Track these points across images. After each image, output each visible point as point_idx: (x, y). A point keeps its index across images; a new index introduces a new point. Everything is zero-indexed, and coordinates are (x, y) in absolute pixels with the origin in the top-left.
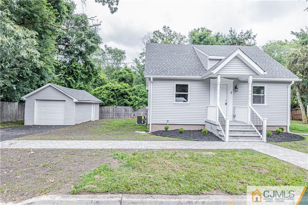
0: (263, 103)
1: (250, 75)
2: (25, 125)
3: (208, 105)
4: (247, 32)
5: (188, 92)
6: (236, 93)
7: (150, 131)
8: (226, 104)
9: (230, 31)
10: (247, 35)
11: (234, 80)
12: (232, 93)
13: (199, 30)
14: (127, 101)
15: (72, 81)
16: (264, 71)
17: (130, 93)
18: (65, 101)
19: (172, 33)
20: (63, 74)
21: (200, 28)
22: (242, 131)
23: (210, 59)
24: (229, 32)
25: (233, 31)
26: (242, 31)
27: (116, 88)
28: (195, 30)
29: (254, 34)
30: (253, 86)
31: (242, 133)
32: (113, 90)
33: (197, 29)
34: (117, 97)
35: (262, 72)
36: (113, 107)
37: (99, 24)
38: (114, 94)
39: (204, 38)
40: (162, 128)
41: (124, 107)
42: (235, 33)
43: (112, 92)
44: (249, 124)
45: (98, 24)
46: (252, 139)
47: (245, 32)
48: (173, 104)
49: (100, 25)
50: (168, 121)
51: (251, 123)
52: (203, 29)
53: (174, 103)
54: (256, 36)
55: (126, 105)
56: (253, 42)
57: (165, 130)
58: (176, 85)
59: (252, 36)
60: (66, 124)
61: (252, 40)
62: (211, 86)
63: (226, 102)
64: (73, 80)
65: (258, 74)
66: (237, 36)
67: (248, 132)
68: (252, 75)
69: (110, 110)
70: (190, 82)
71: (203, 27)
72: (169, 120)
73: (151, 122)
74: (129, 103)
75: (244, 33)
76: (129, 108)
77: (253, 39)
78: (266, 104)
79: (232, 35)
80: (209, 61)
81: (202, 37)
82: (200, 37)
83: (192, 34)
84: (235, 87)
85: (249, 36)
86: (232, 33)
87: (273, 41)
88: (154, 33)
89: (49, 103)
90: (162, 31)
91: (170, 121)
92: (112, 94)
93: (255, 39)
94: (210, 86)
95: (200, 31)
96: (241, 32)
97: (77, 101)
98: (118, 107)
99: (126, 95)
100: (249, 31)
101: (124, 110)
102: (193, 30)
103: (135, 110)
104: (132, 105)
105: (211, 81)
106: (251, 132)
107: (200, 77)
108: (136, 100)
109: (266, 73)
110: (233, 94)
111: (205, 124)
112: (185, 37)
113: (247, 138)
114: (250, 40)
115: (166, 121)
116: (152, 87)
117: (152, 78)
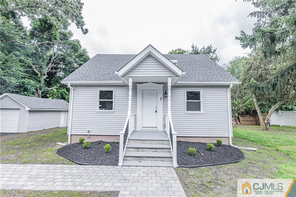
0: (200, 110)
1: (169, 77)
4: (208, 48)
5: (112, 99)
6: (165, 100)
8: (156, 112)
9: (192, 46)
10: (208, 50)
11: (163, 85)
12: (162, 99)
13: (176, 50)
15: (64, 92)
16: (183, 71)
18: (20, 109)
20: (57, 87)
21: (177, 49)
22: (153, 148)
24: (191, 48)
25: (195, 47)
26: (204, 46)
28: (173, 51)
30: (186, 91)
31: (153, 150)
33: (174, 50)
35: (179, 72)
42: (197, 48)
47: (206, 47)
48: (96, 113)
52: (179, 50)
53: (97, 111)
54: (216, 50)
56: (214, 56)
57: (79, 142)
60: (18, 132)
61: (213, 54)
62: (138, 92)
63: (156, 109)
64: (66, 92)
65: (178, 75)
66: (199, 51)
68: (171, 77)
70: (115, 88)
71: (180, 48)
72: (90, 130)
73: (70, 133)
75: (205, 49)
84: (165, 92)
85: (210, 50)
86: (195, 49)
87: (238, 57)
91: (92, 132)
93: (216, 53)
96: (203, 47)
97: (29, 109)
102: (171, 51)
105: (137, 87)
109: (184, 73)
110: (163, 101)
114: (211, 54)
115: (86, 132)
116: (73, 94)
117: (69, 84)
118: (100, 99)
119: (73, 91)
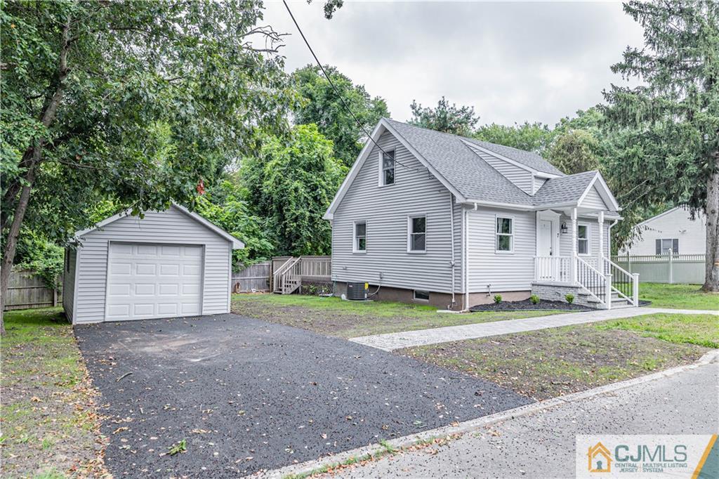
0: (586, 252)
1: (601, 210)
2: (74, 323)
3: (535, 256)
4: (463, 110)
5: (510, 233)
7: (468, 307)
8: (551, 254)
11: (560, 215)
12: (559, 235)
23: (536, 177)
37: (274, 49)
40: (491, 300)
45: (271, 49)
48: (495, 255)
49: (276, 51)
50: (488, 286)
53: (496, 252)
57: (496, 303)
58: (498, 218)
60: (206, 313)
62: (537, 223)
63: (550, 250)
65: (610, 209)
66: (448, 115)
68: (603, 210)
73: (467, 290)
75: (457, 111)
78: (589, 254)
80: (534, 180)
89: (151, 254)
100: (466, 107)
105: (537, 215)
110: (560, 238)
111: (530, 289)
115: (486, 287)
116: (468, 220)
117: (476, 205)
118: (498, 232)
119: (467, 215)
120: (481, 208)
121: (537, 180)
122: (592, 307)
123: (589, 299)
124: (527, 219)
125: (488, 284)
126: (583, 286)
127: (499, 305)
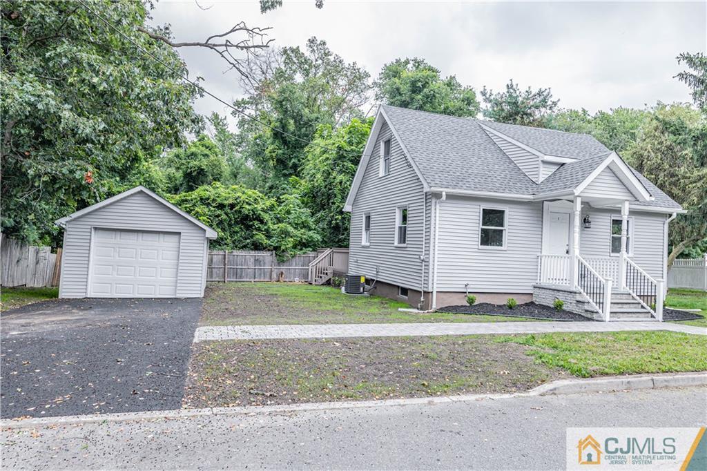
1: (626, 200)
2: (60, 297)
3: (539, 254)
4: (540, 93)
5: (502, 226)
6: (585, 232)
8: (567, 252)
9: (508, 85)
10: (539, 99)
14: (260, 237)
16: (651, 196)
17: (266, 217)
18: (179, 234)
19: (332, 58)
21: (410, 58)
22: (618, 303)
23: (544, 162)
24: (506, 88)
25: (514, 87)
26: (529, 87)
27: (231, 201)
29: (554, 99)
30: (613, 218)
32: (221, 206)
33: (403, 60)
34: (230, 225)
35: (647, 197)
36: (222, 253)
37: (265, 44)
38: (224, 217)
39: (424, 86)
41: (253, 253)
42: (518, 92)
43: (219, 212)
44: (622, 290)
45: (261, 44)
46: (638, 317)
47: (534, 91)
48: (477, 250)
49: (267, 46)
51: (628, 288)
52: (418, 63)
53: (478, 248)
54: (559, 103)
55: (257, 247)
57: (469, 305)
58: (484, 210)
59: (549, 103)
60: (179, 296)
61: (548, 111)
62: (544, 217)
63: (567, 248)
65: (640, 198)
66: (520, 99)
67: (628, 305)
68: (629, 201)
69: (214, 260)
71: (418, 58)
72: (470, 283)
74: (265, 241)
75: (532, 94)
76: (267, 256)
77: (551, 108)
78: (631, 254)
79: (510, 96)
80: (541, 165)
81: (420, 84)
82: (414, 83)
83: (393, 72)
84: (585, 219)
85: (544, 101)
86: (512, 91)
88: (285, 51)
89: (132, 240)
90: (305, 50)
91: (472, 286)
92: (218, 216)
94: (542, 215)
95: (409, 66)
96: (528, 90)
98: (236, 252)
99: (254, 220)
100: (543, 90)
101: (252, 260)
102: (394, 62)
103: (281, 261)
104: (276, 248)
105: (544, 206)
106: (631, 306)
107: (532, 197)
108: (287, 234)
109: (653, 199)
110: (581, 234)
111: (532, 292)
112: (368, 75)
113: (630, 315)
114: (543, 110)
115: (464, 286)
116: (438, 211)
117: (444, 194)
118: (483, 225)
119: (438, 206)
120: (451, 197)
121: (545, 166)
122: (588, 317)
123: (586, 307)
124: (531, 211)
125: (466, 283)
126: (582, 291)
127: (473, 307)
